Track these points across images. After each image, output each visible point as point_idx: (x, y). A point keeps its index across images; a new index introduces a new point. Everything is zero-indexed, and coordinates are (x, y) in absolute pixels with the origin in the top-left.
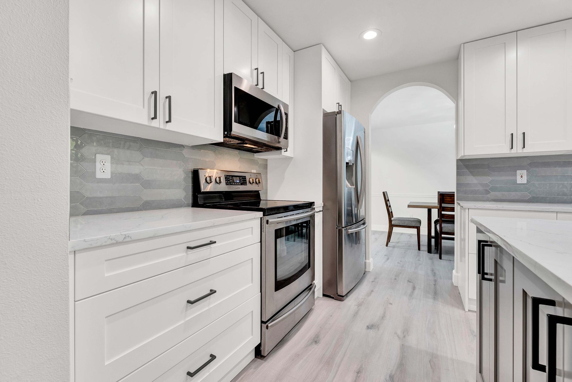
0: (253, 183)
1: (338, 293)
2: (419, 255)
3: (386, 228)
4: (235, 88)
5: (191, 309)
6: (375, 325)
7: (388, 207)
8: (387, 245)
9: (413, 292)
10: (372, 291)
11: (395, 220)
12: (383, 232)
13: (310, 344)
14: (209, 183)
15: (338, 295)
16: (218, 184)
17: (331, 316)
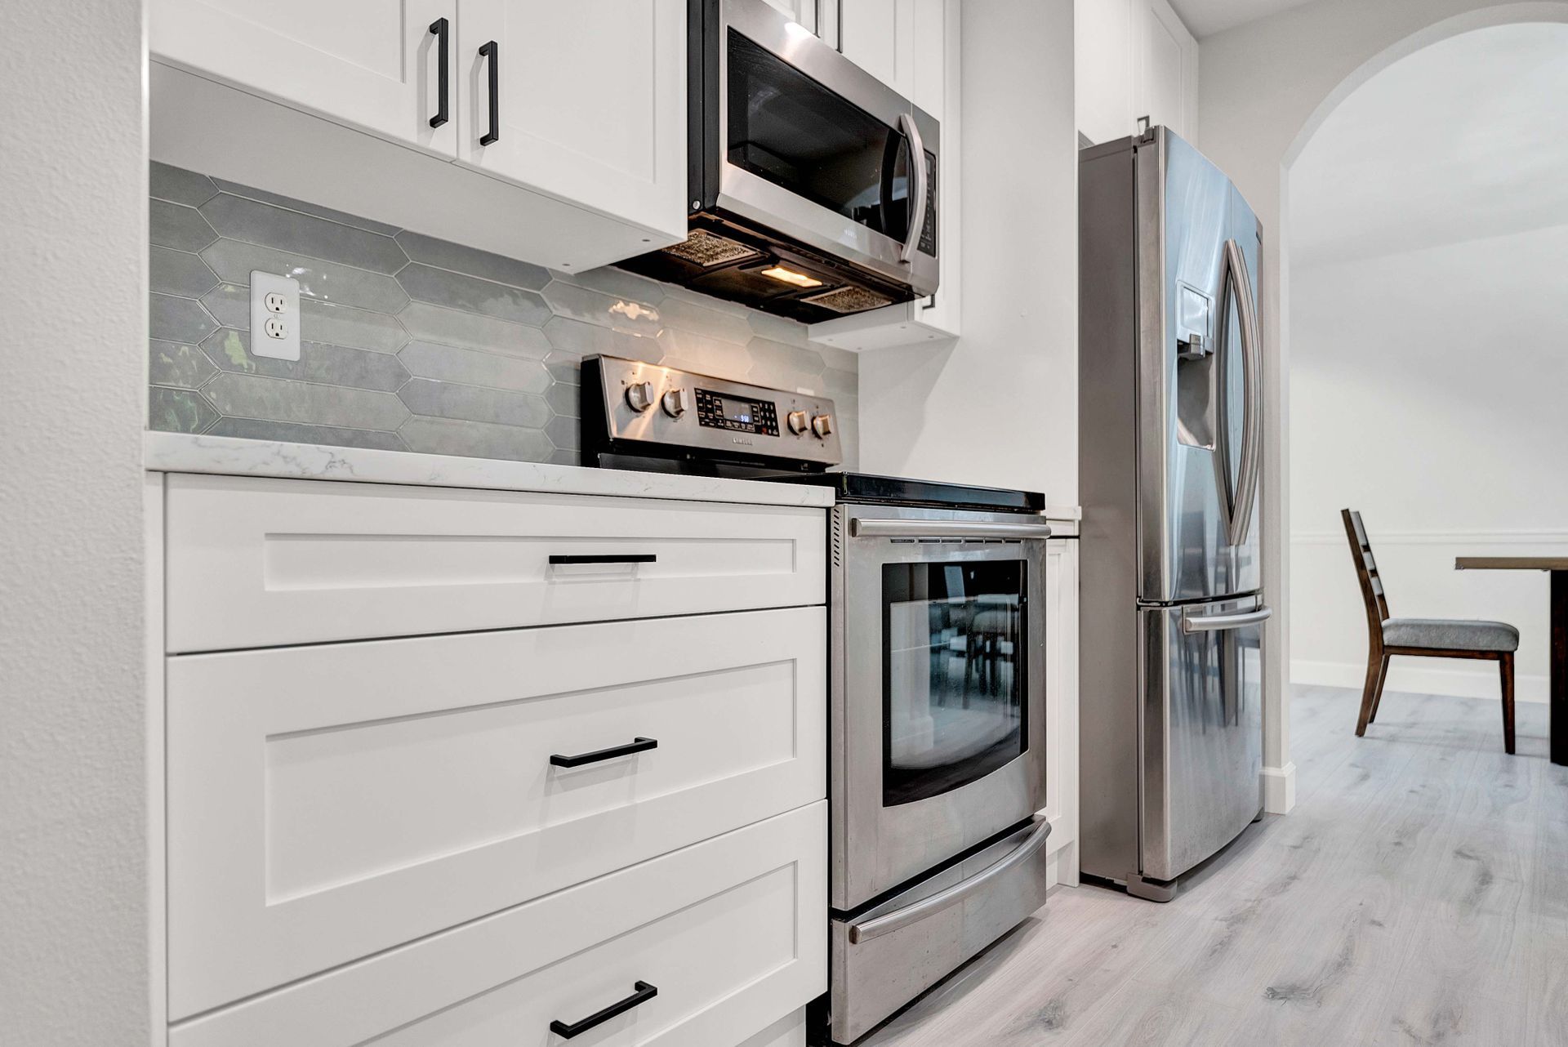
0: (803, 429)
1: (1145, 872)
2: (1508, 770)
3: (1356, 676)
4: (732, 33)
5: (566, 790)
6: (1305, 987)
7: (1367, 576)
8: (1360, 732)
9: (1478, 891)
10: (1293, 878)
11: (1398, 626)
12: (1340, 692)
13: (1027, 1029)
14: (637, 411)
15: (1146, 880)
16: (672, 419)
17: (1115, 946)
